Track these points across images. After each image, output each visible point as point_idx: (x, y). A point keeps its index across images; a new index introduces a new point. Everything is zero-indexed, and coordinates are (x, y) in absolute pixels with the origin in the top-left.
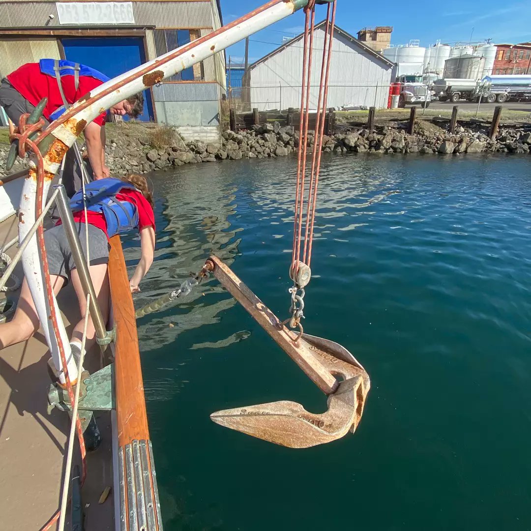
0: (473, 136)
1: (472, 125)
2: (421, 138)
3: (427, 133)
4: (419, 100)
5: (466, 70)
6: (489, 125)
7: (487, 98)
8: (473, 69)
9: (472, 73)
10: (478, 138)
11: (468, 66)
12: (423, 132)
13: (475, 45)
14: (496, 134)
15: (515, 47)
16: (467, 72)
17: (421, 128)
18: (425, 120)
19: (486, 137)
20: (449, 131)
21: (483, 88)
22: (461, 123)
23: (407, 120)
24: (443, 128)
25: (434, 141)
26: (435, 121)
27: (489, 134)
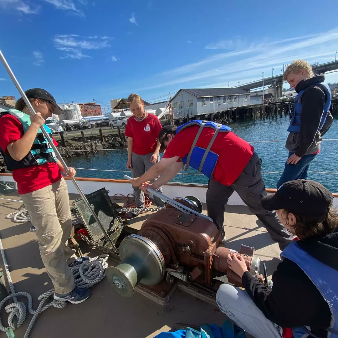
0: (95, 142)
1: (92, 138)
2: (71, 147)
3: (73, 145)
4: (57, 131)
5: (70, 115)
6: (99, 137)
7: (87, 127)
8: (73, 115)
9: (74, 117)
10: (98, 142)
11: (70, 114)
12: (72, 145)
13: (68, 104)
14: (104, 140)
15: (85, 104)
16: (71, 116)
17: (69, 143)
18: (70, 139)
19: (100, 142)
20: (84, 142)
21: (84, 123)
22: (87, 138)
23: (60, 140)
24: (80, 141)
25: (79, 148)
26: (74, 139)
27: (101, 140)
